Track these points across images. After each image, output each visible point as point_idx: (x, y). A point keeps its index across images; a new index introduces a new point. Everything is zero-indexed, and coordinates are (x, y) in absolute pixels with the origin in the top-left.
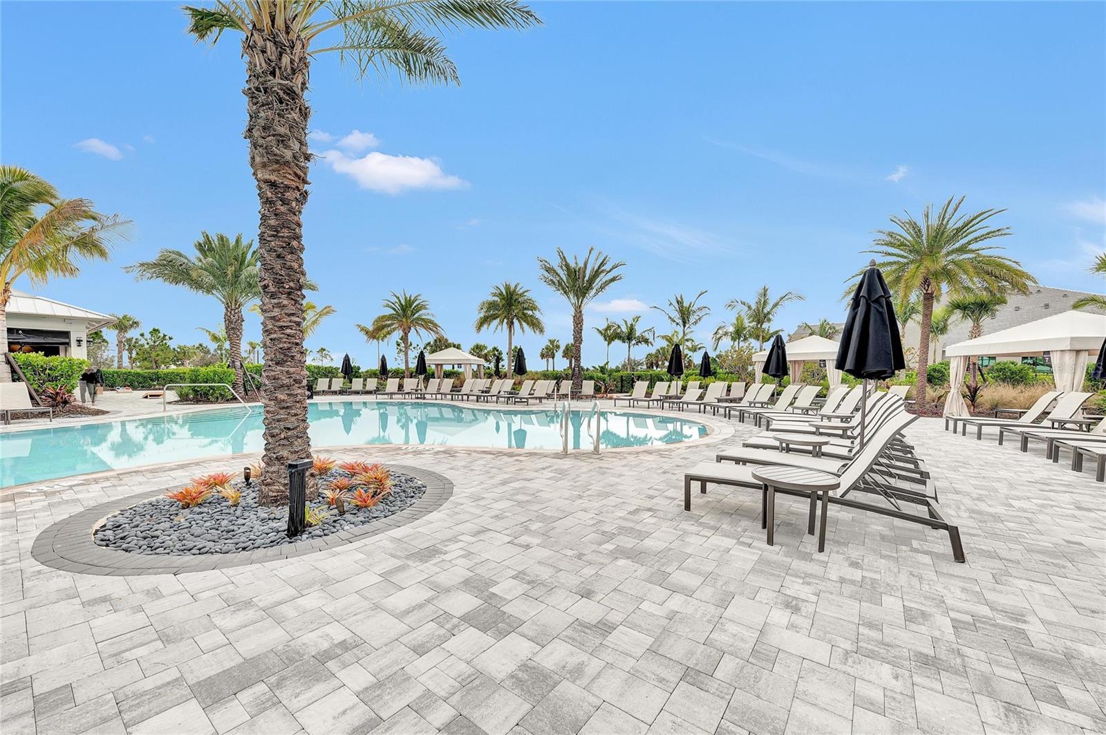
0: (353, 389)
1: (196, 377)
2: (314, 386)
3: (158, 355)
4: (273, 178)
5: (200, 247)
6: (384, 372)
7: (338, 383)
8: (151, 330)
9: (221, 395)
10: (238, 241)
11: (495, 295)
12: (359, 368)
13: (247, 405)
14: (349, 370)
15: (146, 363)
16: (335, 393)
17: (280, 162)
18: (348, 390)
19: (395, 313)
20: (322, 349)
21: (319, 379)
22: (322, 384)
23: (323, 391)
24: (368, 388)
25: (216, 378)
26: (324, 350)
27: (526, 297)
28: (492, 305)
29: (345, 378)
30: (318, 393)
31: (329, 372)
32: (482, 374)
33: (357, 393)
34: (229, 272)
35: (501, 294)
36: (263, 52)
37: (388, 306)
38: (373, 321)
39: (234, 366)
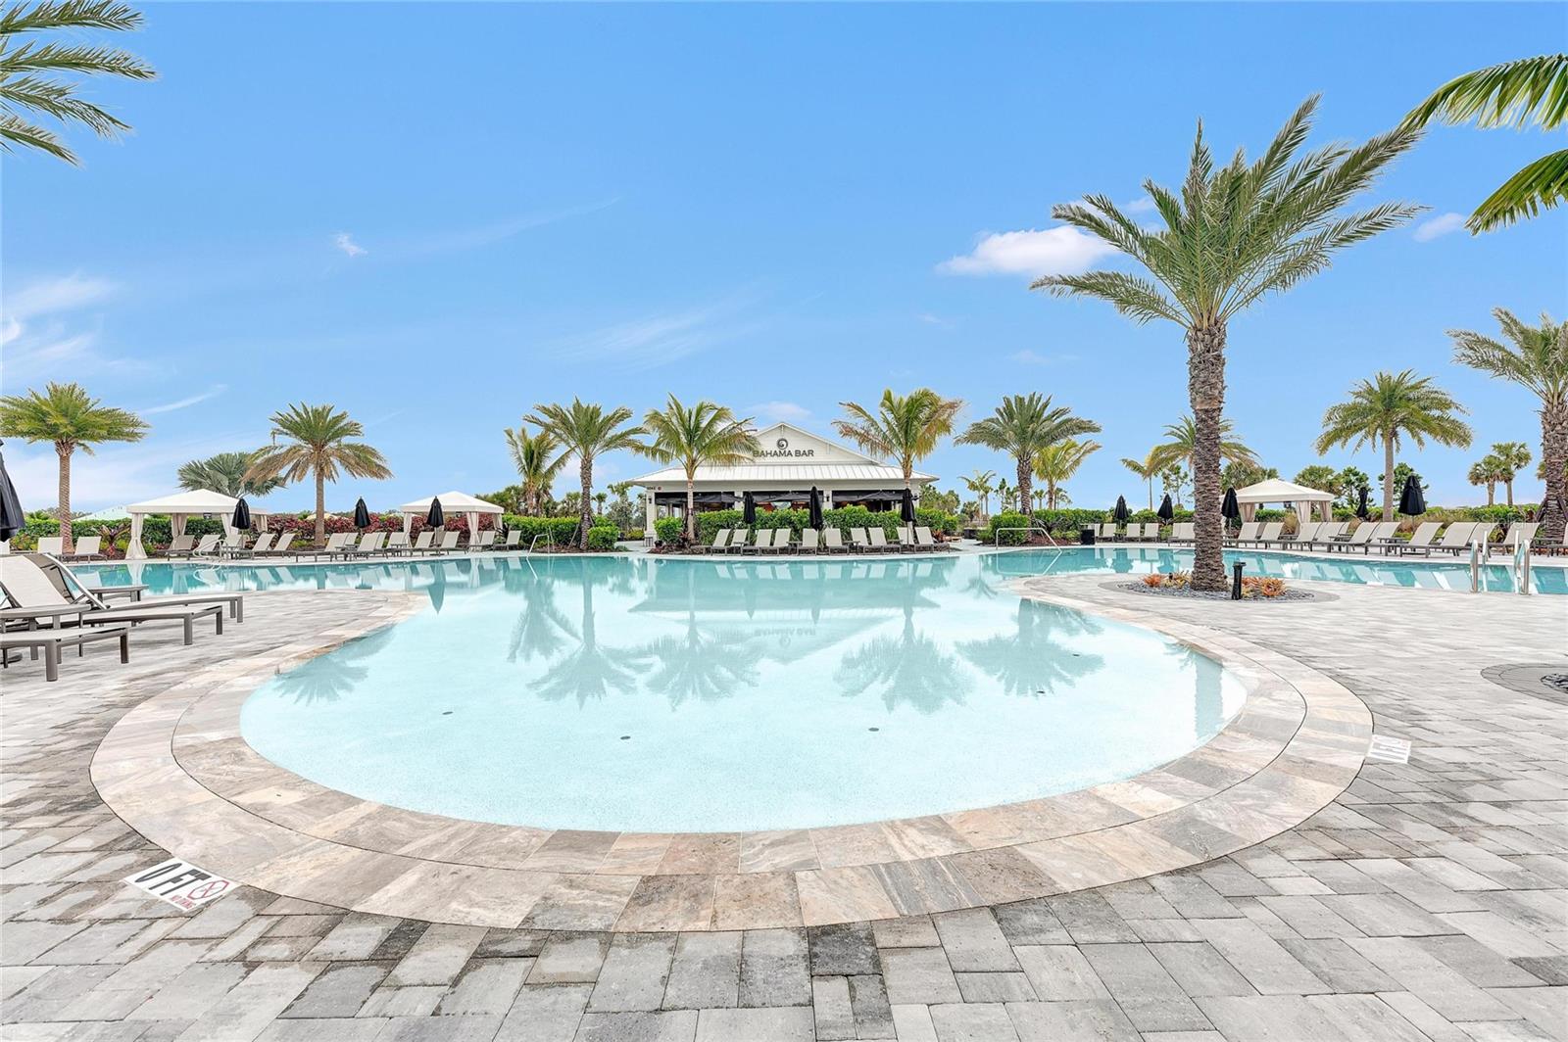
0: (1128, 536)
1: (999, 522)
4: (1206, 407)
6: (1166, 513)
7: (1110, 529)
9: (1018, 538)
11: (1358, 395)
12: (1136, 512)
13: (1059, 547)
16: (1107, 539)
17: (1211, 398)
19: (1180, 441)
24: (1146, 535)
25: (1017, 524)
27: (1424, 390)
28: (1352, 411)
29: (1118, 523)
31: (1100, 517)
32: (1329, 515)
33: (1131, 540)
35: (1370, 391)
36: (1202, 341)
37: (1172, 433)
38: (1148, 455)
39: (1025, 513)
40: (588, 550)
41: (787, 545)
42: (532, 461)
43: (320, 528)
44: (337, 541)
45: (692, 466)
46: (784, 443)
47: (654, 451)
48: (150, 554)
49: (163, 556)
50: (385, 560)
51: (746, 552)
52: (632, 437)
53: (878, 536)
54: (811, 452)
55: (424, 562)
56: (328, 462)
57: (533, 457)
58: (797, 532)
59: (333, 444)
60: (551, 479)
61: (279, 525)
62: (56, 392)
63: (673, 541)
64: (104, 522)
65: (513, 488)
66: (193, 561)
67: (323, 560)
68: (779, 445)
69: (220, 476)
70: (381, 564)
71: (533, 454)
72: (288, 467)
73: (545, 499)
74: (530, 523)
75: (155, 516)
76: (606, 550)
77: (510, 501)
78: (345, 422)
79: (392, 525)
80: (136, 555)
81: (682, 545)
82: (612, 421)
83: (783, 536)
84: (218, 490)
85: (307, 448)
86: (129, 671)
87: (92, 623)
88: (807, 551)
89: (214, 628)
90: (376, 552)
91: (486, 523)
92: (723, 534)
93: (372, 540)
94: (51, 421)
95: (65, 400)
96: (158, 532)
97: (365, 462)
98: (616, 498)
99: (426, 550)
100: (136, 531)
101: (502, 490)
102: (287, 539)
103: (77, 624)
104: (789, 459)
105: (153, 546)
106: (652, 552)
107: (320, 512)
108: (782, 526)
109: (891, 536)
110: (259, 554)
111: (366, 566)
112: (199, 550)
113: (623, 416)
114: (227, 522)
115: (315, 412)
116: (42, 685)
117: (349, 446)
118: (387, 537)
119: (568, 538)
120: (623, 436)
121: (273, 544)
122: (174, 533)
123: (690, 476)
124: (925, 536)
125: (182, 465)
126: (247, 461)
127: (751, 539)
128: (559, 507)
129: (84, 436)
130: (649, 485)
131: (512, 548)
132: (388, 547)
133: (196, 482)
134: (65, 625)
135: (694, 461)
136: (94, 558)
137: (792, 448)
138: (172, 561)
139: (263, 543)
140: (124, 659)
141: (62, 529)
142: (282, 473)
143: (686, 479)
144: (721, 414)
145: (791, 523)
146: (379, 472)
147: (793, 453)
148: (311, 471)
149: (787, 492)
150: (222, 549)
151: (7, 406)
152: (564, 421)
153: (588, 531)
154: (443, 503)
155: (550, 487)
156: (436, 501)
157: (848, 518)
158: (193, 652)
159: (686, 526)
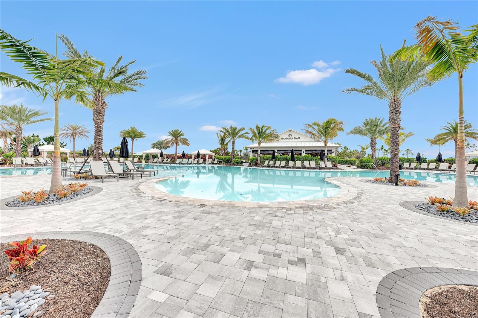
0: (421, 167)
1: (362, 161)
2: (402, 166)
3: (346, 154)
4: (393, 126)
5: (364, 124)
6: (439, 159)
7: (414, 165)
8: (344, 147)
9: (369, 167)
10: (376, 119)
12: (426, 159)
14: (419, 159)
15: (342, 157)
16: (412, 169)
17: (395, 124)
18: (419, 168)
19: (449, 132)
20: (407, 150)
21: (405, 163)
22: (406, 165)
23: (406, 168)
24: (430, 167)
25: (368, 162)
26: (409, 150)
29: (417, 163)
30: (404, 168)
31: (410, 160)
33: (424, 169)
34: (373, 130)
36: (392, 106)
37: (445, 129)
38: (434, 137)
39: (373, 158)
40: (233, 165)
41: (284, 166)
42: (222, 141)
43: (176, 158)
44: (178, 161)
45: (260, 143)
46: (291, 135)
47: (250, 139)
48: (146, 162)
49: (148, 163)
50: (187, 165)
51: (272, 167)
52: (245, 135)
53: (313, 164)
54: (299, 138)
55: (195, 166)
56: (178, 142)
57: (222, 140)
58: (288, 162)
59: (179, 138)
60: (227, 146)
61: (169, 156)
62: (132, 128)
63: (254, 163)
64: (138, 155)
65: (219, 148)
66: (153, 164)
67: (175, 165)
68: (289, 136)
69: (158, 145)
70: (187, 166)
71: (222, 139)
72: (171, 143)
73: (226, 151)
74: (220, 158)
75: (147, 154)
76: (237, 165)
77: (218, 152)
78: (182, 133)
79: (190, 157)
80: (143, 163)
81: (256, 164)
82: (240, 130)
83: (283, 163)
84: (158, 149)
85: (174, 139)
86: (142, 179)
87: (137, 172)
88: (290, 168)
89: (154, 175)
90: (186, 163)
91: (210, 157)
92: (267, 162)
93: (185, 161)
94: (131, 134)
95: (133, 130)
96: (147, 157)
97: (185, 142)
98: (245, 151)
99: (196, 164)
100: (144, 157)
101: (216, 149)
102: (169, 159)
103: (136, 172)
104: (292, 140)
105: (146, 161)
106: (248, 166)
107: (176, 154)
108: (284, 160)
109: (317, 164)
110: (164, 163)
111: (184, 166)
112: (154, 162)
113: (243, 129)
114: (159, 156)
115: (176, 131)
116: (132, 180)
117: (182, 139)
118: (188, 160)
119: (228, 162)
120: (243, 135)
121: (167, 160)
122: (150, 158)
123: (259, 145)
124: (329, 164)
125: (152, 143)
126: (163, 142)
127: (274, 164)
128: (230, 153)
129: (136, 137)
130: (251, 148)
131: (215, 164)
132: (189, 162)
133: (154, 147)
134: (134, 172)
135: (260, 141)
136: (137, 163)
137: (293, 137)
138: (149, 164)
139: (165, 161)
140: (142, 178)
141: (132, 157)
142: (170, 145)
143: (258, 146)
144: (269, 128)
145: (287, 159)
146: (188, 144)
147: (293, 138)
148: (175, 144)
149: (288, 150)
150: (158, 162)
151: (124, 132)
152: (228, 131)
153: (233, 160)
154: (200, 152)
155: (228, 148)
156: (199, 151)
157: (304, 158)
158: (150, 178)
159: (258, 159)
